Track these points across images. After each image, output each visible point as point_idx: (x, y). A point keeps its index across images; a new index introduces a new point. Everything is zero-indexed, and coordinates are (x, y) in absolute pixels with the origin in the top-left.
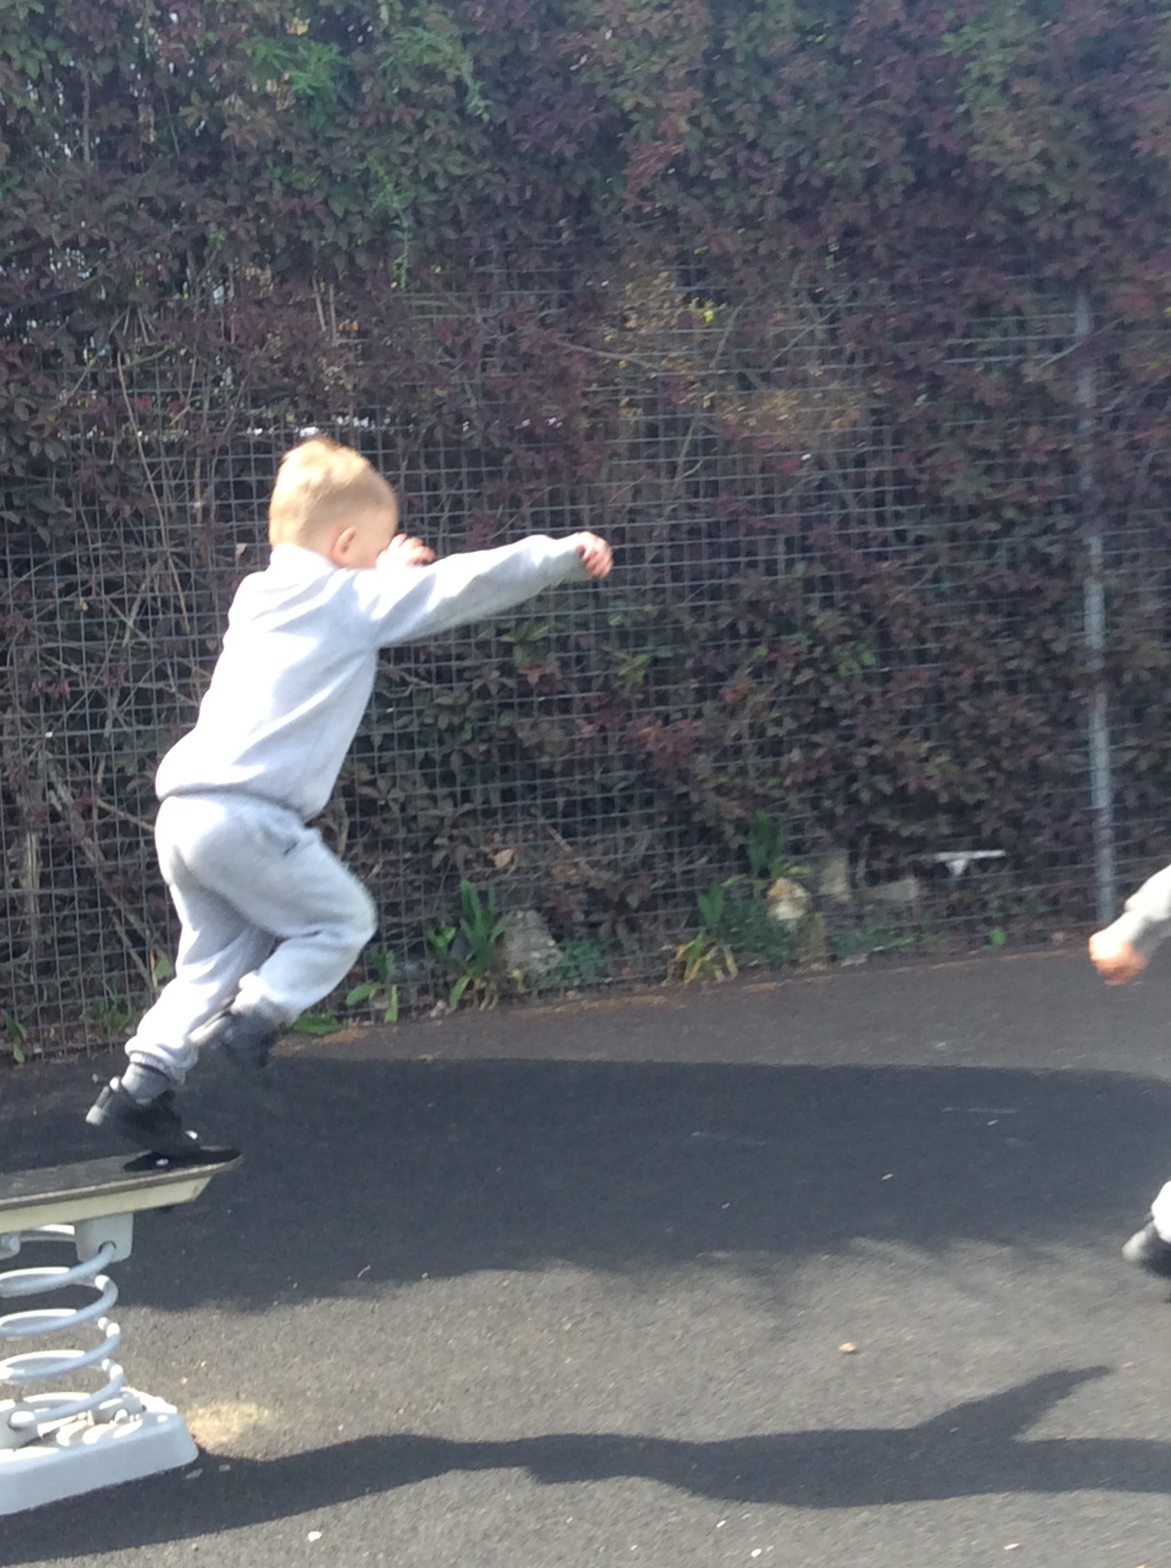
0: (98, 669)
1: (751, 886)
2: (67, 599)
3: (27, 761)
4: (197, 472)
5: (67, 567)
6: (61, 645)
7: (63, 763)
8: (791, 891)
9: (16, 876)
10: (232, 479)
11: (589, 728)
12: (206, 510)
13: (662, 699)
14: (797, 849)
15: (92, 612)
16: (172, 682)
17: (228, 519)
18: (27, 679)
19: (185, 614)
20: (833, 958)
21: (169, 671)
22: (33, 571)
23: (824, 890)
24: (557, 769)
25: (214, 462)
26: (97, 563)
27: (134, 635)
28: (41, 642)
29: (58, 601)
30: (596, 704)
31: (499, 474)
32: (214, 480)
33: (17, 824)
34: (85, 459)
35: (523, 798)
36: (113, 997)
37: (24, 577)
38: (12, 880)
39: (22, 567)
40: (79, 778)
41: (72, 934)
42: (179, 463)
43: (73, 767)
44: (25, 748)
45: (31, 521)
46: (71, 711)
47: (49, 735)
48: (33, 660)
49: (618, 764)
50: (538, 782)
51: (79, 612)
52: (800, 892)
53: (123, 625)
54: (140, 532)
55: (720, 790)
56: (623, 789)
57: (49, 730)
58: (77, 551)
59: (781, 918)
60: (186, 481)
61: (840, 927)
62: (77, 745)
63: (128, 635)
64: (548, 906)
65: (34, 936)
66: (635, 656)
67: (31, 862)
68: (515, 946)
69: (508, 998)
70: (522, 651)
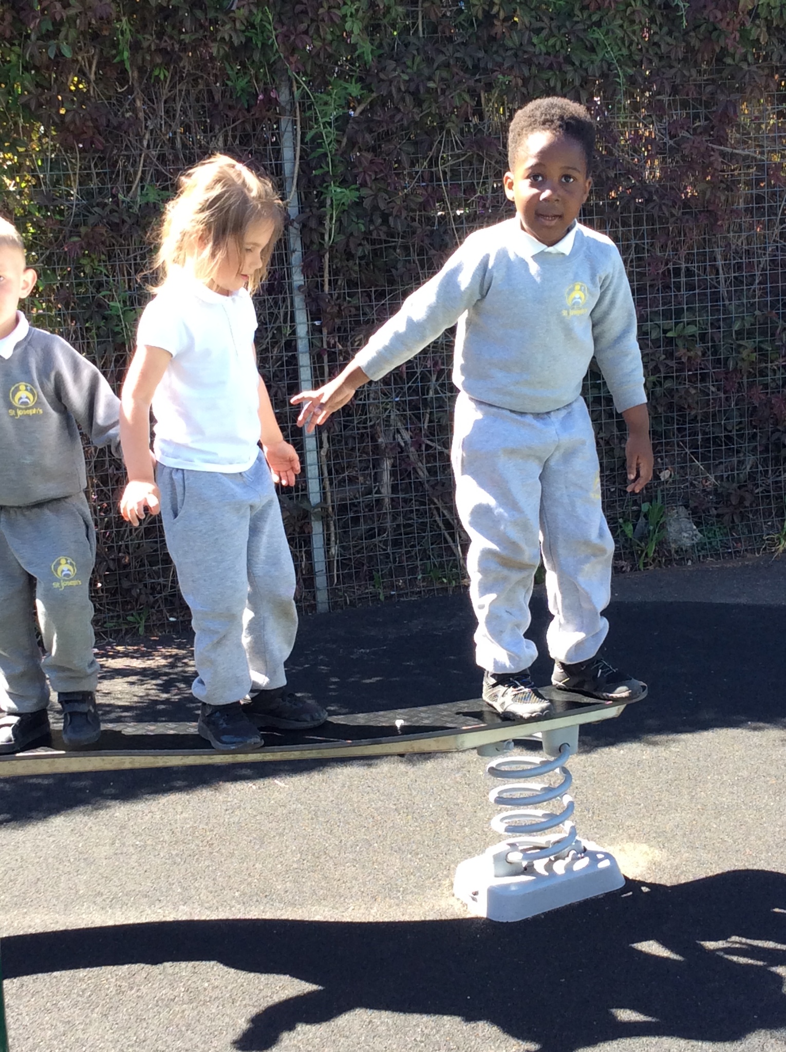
3: (384, 415)
7: (405, 416)
9: (379, 487)
22: (387, 298)
30: (723, 376)
31: (666, 230)
33: (378, 455)
35: (677, 436)
36: (436, 561)
37: (383, 302)
38: (376, 488)
40: (415, 426)
41: (411, 522)
43: (410, 419)
44: (383, 408)
46: (410, 385)
47: (397, 399)
49: (735, 414)
50: (687, 426)
56: (740, 430)
57: (397, 396)
62: (413, 405)
64: (692, 504)
65: (389, 524)
66: (748, 344)
67: (386, 477)
68: (672, 529)
69: (669, 561)
70: (680, 343)
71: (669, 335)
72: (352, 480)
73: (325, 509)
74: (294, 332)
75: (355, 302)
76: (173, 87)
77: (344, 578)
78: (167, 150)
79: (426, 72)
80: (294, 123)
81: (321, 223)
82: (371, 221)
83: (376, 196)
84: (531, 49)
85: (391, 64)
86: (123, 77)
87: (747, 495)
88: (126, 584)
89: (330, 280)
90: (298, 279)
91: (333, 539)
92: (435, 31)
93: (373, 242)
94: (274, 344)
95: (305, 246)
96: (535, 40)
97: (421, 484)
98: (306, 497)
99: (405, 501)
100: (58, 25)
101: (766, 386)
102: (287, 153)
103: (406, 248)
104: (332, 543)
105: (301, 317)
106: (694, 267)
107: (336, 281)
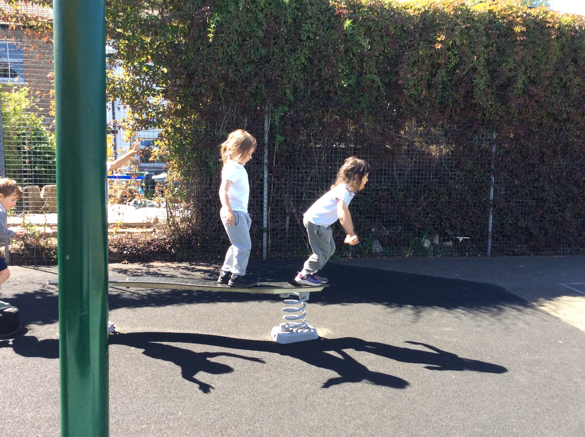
0: (302, 188)
1: (420, 240)
2: (298, 174)
3: (288, 204)
4: (323, 153)
5: (298, 169)
6: (296, 183)
7: (295, 204)
8: (427, 241)
10: (330, 155)
12: (324, 160)
13: (406, 202)
14: (429, 234)
15: (302, 177)
17: (328, 162)
19: (319, 179)
20: (434, 255)
21: (315, 189)
23: (434, 242)
24: (385, 214)
26: (304, 168)
28: (293, 182)
29: (296, 175)
32: (326, 155)
33: (286, 215)
35: (378, 219)
36: (300, 248)
37: (291, 170)
38: (284, 225)
39: (291, 168)
40: (297, 207)
42: (320, 151)
44: (288, 201)
46: (297, 195)
47: (293, 199)
49: (396, 214)
50: (381, 216)
51: (300, 177)
52: (429, 242)
53: (307, 180)
54: (312, 163)
56: (397, 219)
58: (300, 166)
59: (425, 246)
60: (321, 154)
61: (436, 249)
62: (297, 201)
63: (308, 182)
64: (381, 240)
65: (287, 236)
66: (402, 193)
67: (288, 222)
68: (374, 246)
69: (372, 256)
70: (380, 191)
71: (377, 188)
72: (277, 222)
73: (268, 229)
74: (263, 176)
75: (282, 169)
76: (234, 103)
77: (271, 251)
78: (231, 121)
79: (309, 105)
80: (269, 116)
81: (274, 145)
82: (289, 146)
83: (291, 139)
84: (341, 101)
85: (299, 102)
86: (220, 100)
87: (398, 239)
88: (206, 245)
89: (275, 162)
90: (266, 161)
91: (270, 238)
92: (313, 93)
93: (290, 152)
94: (257, 179)
95: (269, 152)
96: (342, 99)
97: (298, 225)
98: (262, 225)
99: (293, 229)
100: (201, 84)
101: (406, 206)
102: (266, 125)
103: (299, 155)
105: (266, 172)
106: (387, 168)
107: (277, 163)
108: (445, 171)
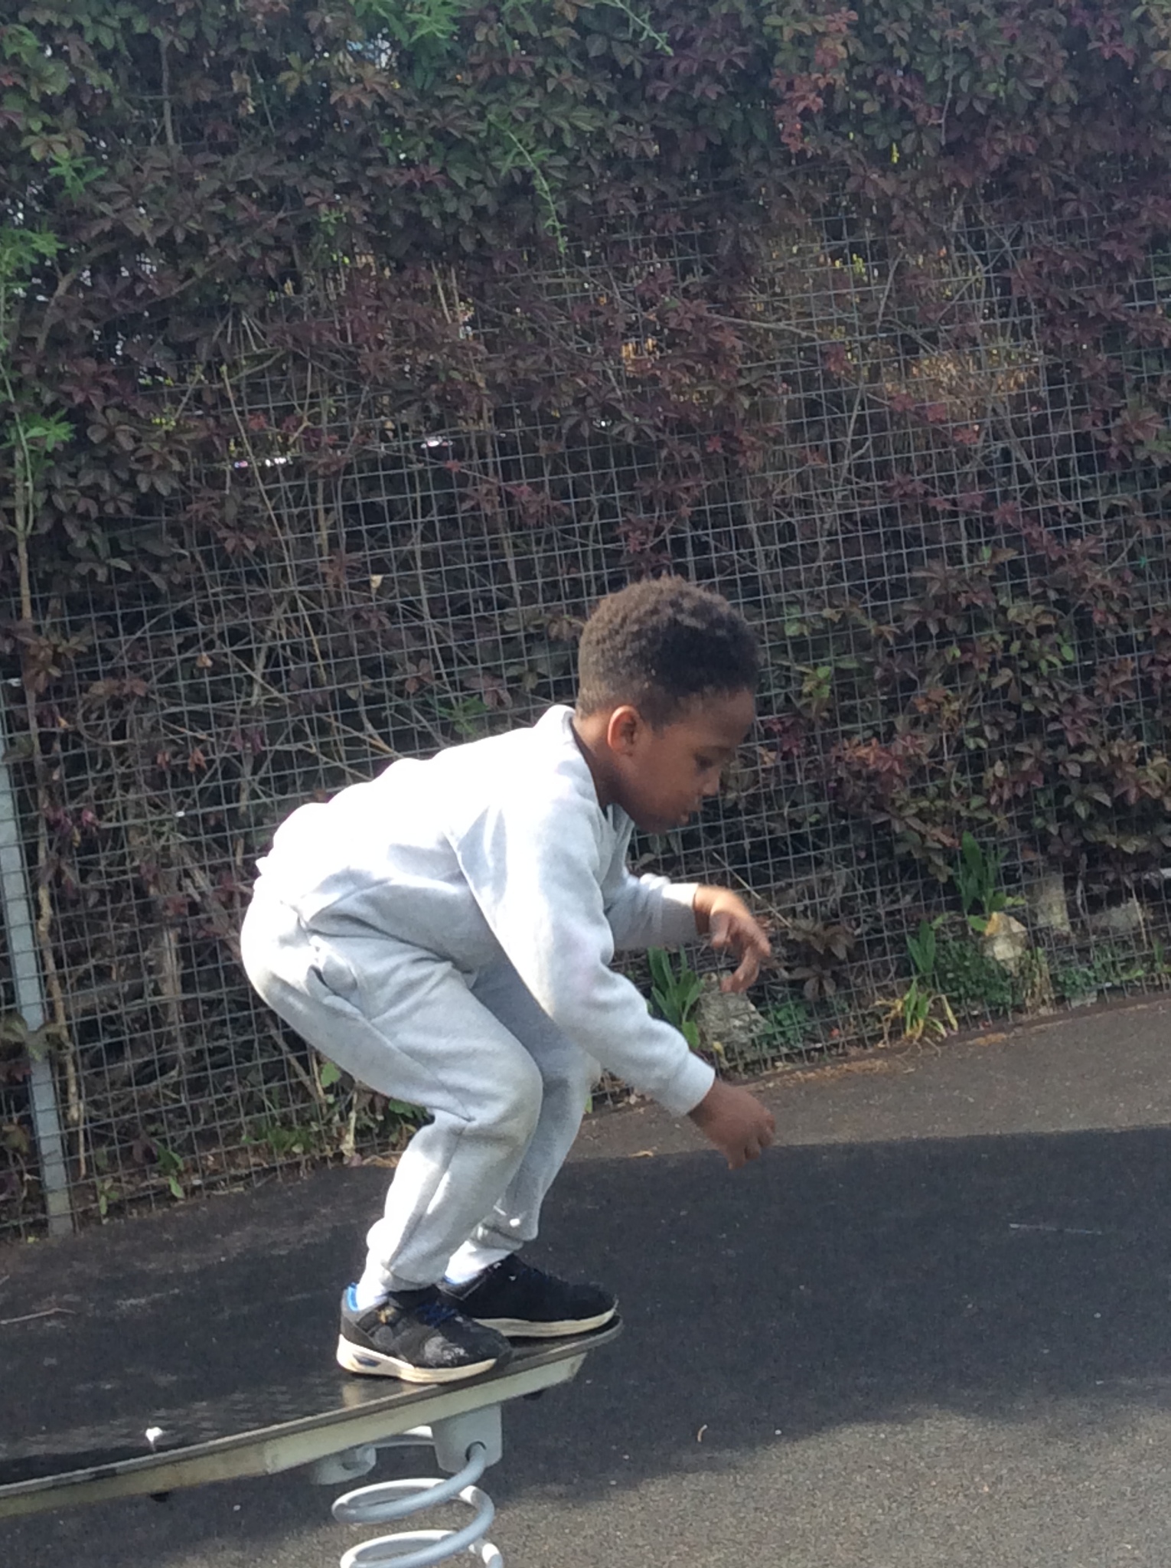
0: (227, 733)
1: (964, 925)
2: (188, 655)
3: (157, 846)
4: (320, 498)
5: (183, 619)
6: (185, 708)
7: (198, 845)
8: (1007, 927)
9: (156, 983)
10: (360, 501)
11: (773, 755)
12: (333, 541)
13: (849, 715)
14: (1009, 876)
15: (219, 667)
16: (311, 741)
17: (360, 547)
18: (151, 752)
19: (321, 662)
20: (1061, 1000)
21: (308, 730)
22: (147, 626)
23: (1042, 921)
24: (741, 807)
25: (340, 483)
26: (218, 610)
27: (263, 688)
28: (163, 707)
29: (178, 658)
30: (777, 728)
31: (652, 472)
32: (339, 504)
33: (151, 922)
34: (197, 491)
35: (707, 843)
36: (275, 1112)
37: (139, 634)
38: (152, 986)
39: (133, 623)
40: (217, 861)
41: (222, 1042)
42: (301, 487)
43: (209, 849)
44: (154, 832)
45: (142, 568)
46: (202, 785)
47: (181, 814)
48: (154, 729)
49: (806, 795)
50: (722, 822)
51: (201, 670)
52: (1017, 927)
53: (251, 680)
54: (263, 571)
55: (920, 815)
56: (817, 823)
57: (180, 809)
58: (194, 599)
59: (999, 957)
60: (310, 507)
61: (1063, 963)
62: (212, 822)
63: (256, 690)
65: (181, 1049)
66: (817, 667)
67: (170, 963)
68: (714, 1016)
72: (103, 973)
73: (53, 1035)
77: (97, 1165)
81: (8, 493)
89: (33, 602)
91: (73, 1089)
93: (111, 524)
99: (210, 1004)
104: (73, 1099)
106: (708, 535)
107: (45, 602)
108: (1030, 496)
